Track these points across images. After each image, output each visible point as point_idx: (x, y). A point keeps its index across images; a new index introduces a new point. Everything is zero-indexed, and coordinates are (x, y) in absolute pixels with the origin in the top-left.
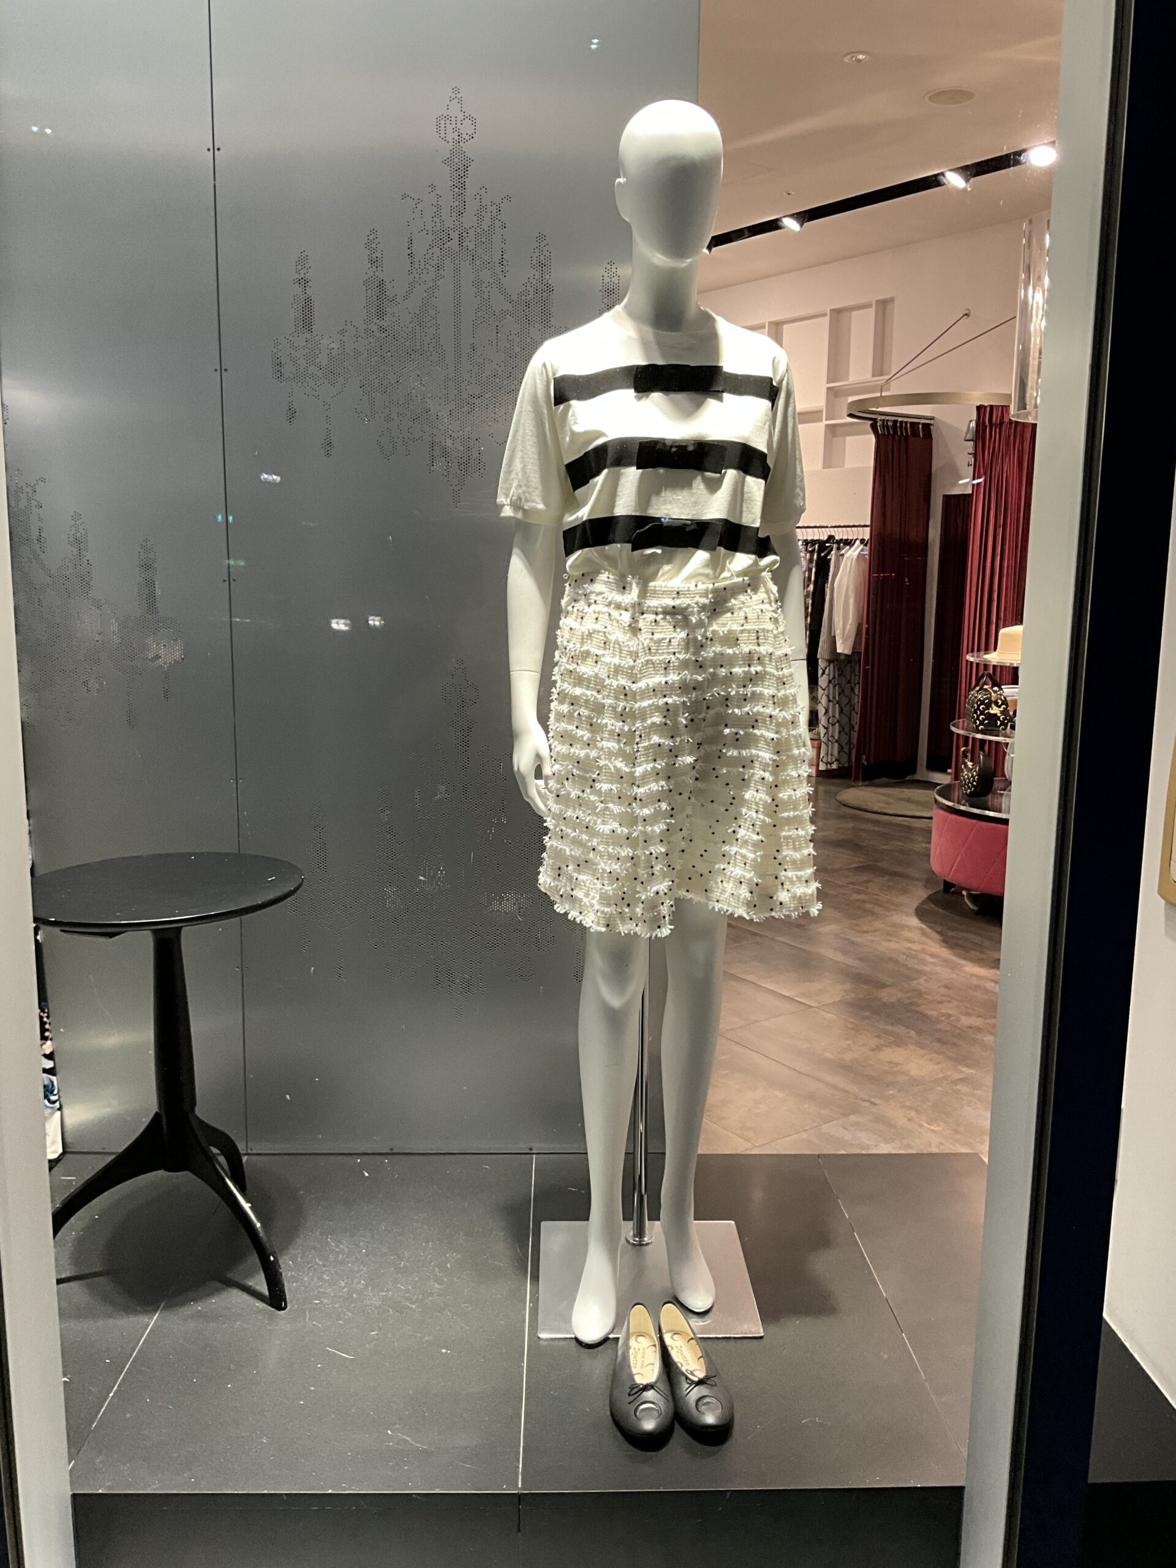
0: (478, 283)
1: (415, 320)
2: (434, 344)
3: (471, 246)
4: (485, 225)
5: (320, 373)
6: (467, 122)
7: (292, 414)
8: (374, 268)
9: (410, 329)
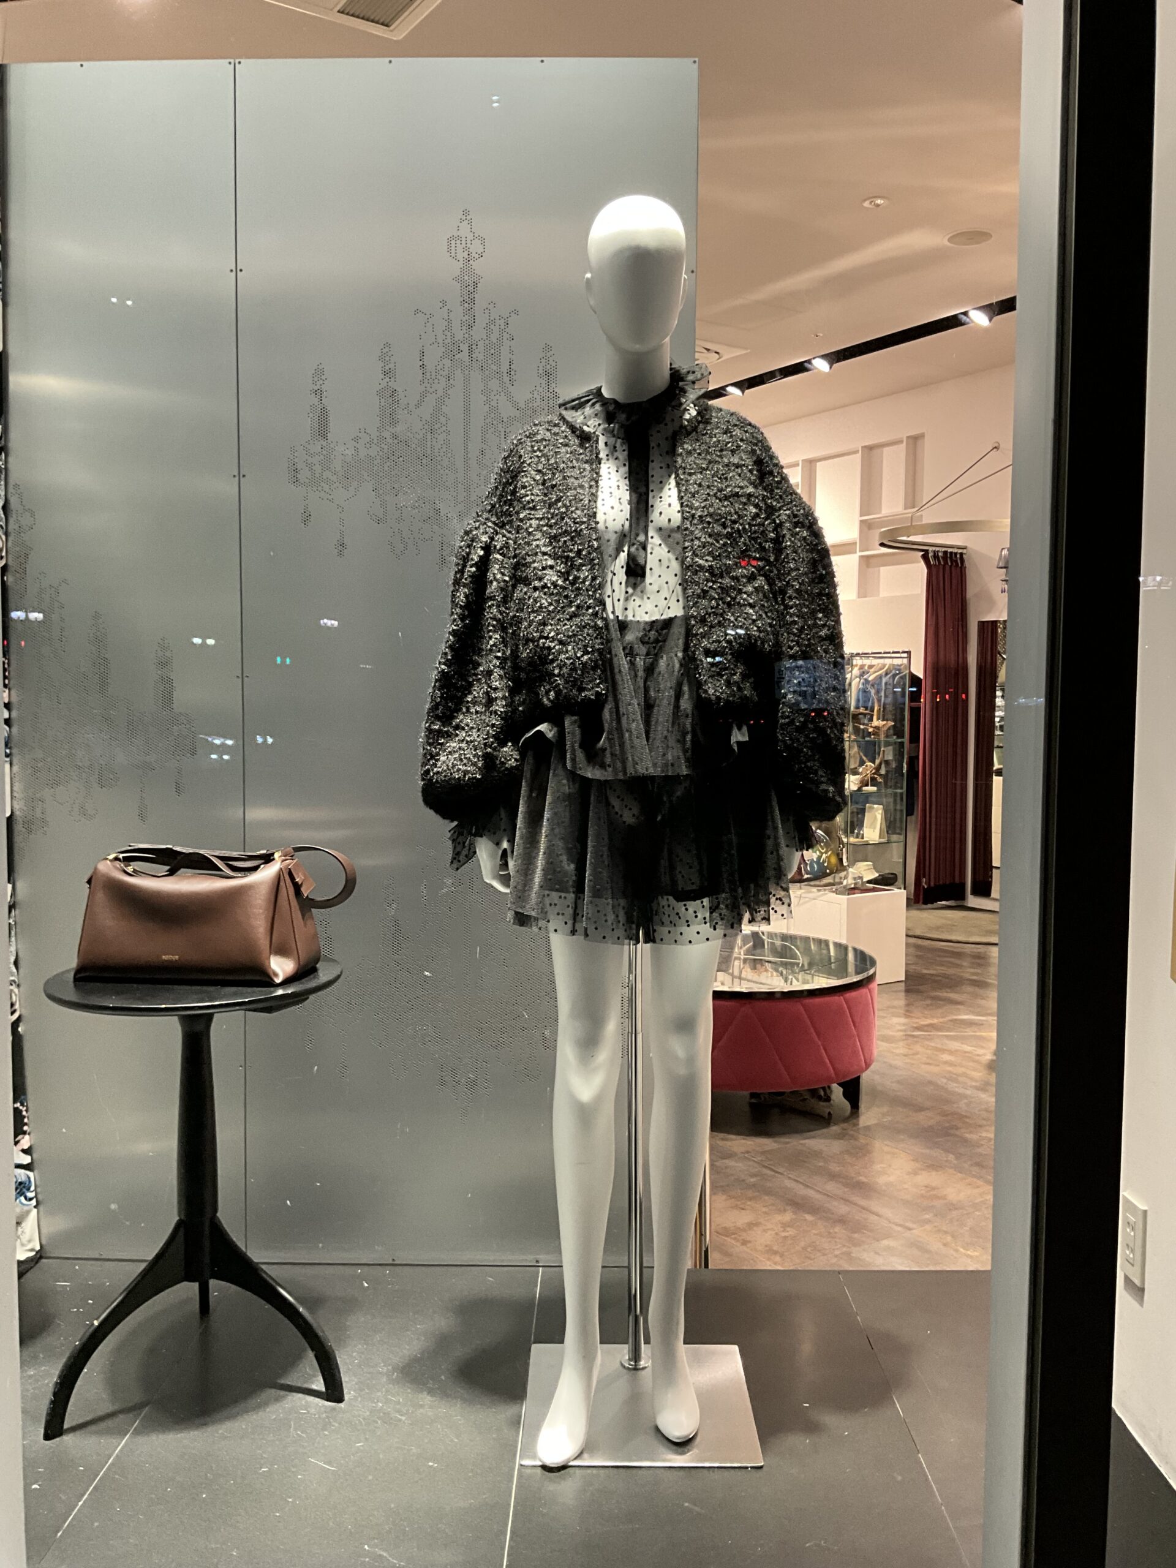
0: (486, 391)
1: (426, 427)
2: (444, 450)
3: (481, 357)
4: (493, 338)
5: (334, 478)
6: (477, 242)
7: (306, 519)
8: (388, 379)
9: (421, 435)
